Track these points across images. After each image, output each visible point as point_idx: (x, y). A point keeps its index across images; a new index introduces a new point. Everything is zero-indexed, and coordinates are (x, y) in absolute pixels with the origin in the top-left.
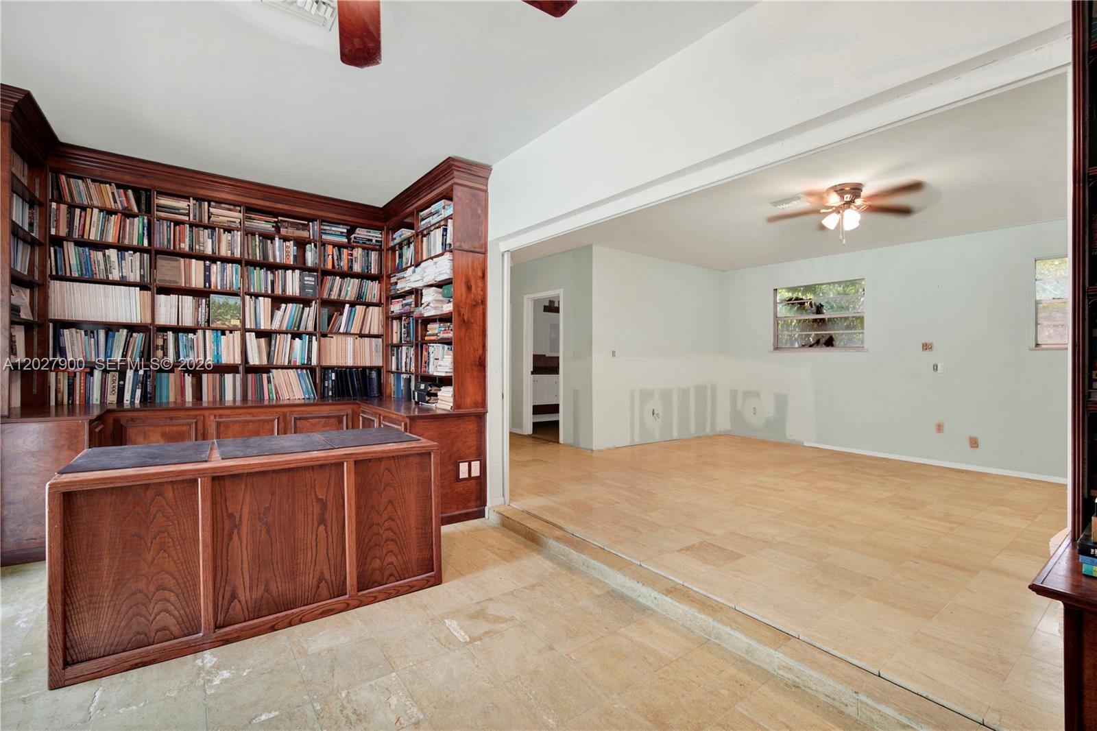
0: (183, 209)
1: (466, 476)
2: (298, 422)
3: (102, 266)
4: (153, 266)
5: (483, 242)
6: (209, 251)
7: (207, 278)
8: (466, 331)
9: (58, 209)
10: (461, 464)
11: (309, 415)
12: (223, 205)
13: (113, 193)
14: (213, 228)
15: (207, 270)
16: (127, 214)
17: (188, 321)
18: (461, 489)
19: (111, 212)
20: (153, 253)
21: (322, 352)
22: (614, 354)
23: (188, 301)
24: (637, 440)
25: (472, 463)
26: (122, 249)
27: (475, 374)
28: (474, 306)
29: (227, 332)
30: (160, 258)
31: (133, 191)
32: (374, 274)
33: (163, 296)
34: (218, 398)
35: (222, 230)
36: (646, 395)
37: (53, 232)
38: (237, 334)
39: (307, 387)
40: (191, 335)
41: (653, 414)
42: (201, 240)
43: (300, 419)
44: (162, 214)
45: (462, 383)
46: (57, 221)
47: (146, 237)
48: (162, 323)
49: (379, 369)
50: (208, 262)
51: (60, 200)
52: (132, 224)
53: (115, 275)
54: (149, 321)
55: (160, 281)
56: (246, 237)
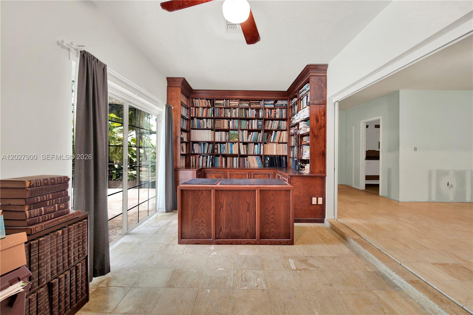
0: (222, 103)
1: (316, 203)
2: (255, 175)
3: (202, 125)
4: (214, 123)
5: (324, 99)
6: (229, 116)
7: (229, 125)
8: (316, 140)
9: (193, 109)
10: (313, 198)
11: (258, 173)
12: (233, 100)
13: (205, 102)
14: (230, 108)
15: (229, 122)
16: (208, 108)
17: (223, 140)
18: (313, 209)
19: (204, 108)
20: (214, 119)
21: (265, 149)
22: (415, 149)
23: (224, 133)
24: (434, 199)
25: (319, 198)
26: (207, 118)
27: (320, 159)
28: (320, 128)
29: (234, 143)
30: (216, 120)
31: (210, 100)
32: (284, 118)
33: (217, 132)
34: (232, 166)
35: (233, 109)
36: (441, 174)
37: (192, 116)
38: (237, 143)
39: (259, 163)
40: (224, 145)
41: (448, 185)
42: (227, 113)
43: (255, 174)
44: (217, 106)
45: (314, 163)
46: (192, 112)
47: (213, 114)
48: (217, 141)
49: (286, 156)
50: (229, 120)
51: (193, 106)
52: (209, 110)
53: (205, 127)
54: (213, 140)
55: (216, 127)
56: (240, 110)
